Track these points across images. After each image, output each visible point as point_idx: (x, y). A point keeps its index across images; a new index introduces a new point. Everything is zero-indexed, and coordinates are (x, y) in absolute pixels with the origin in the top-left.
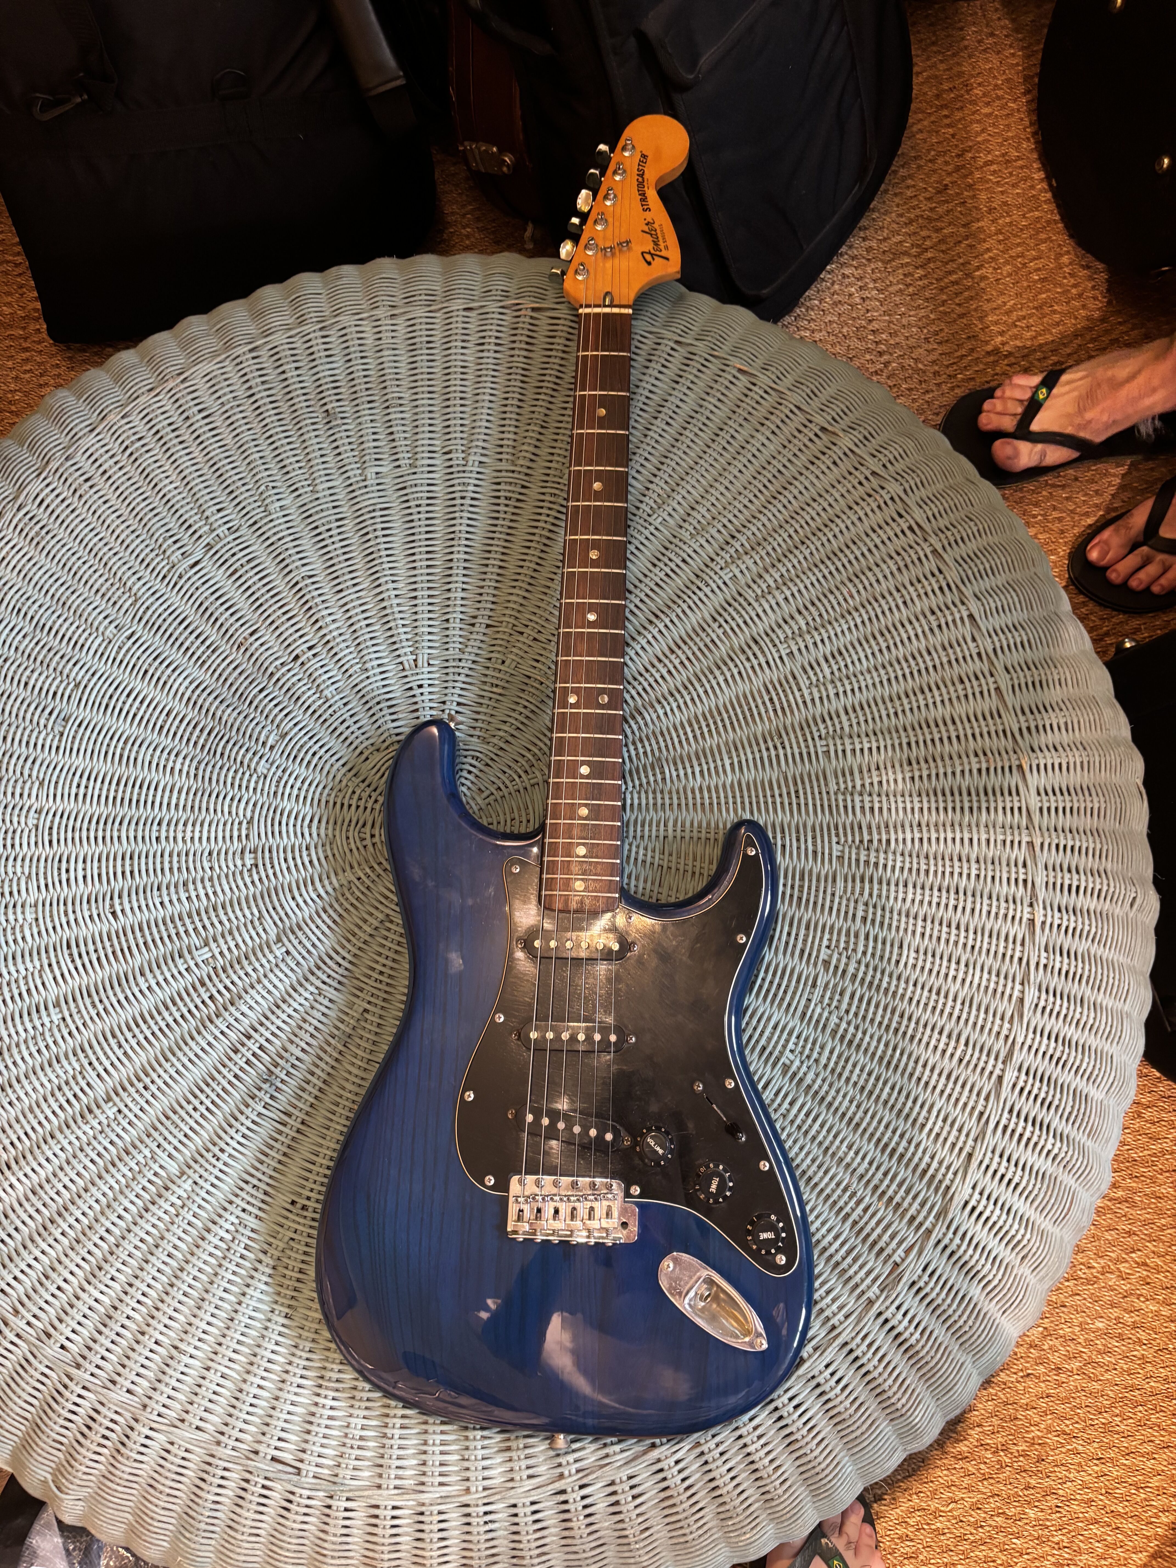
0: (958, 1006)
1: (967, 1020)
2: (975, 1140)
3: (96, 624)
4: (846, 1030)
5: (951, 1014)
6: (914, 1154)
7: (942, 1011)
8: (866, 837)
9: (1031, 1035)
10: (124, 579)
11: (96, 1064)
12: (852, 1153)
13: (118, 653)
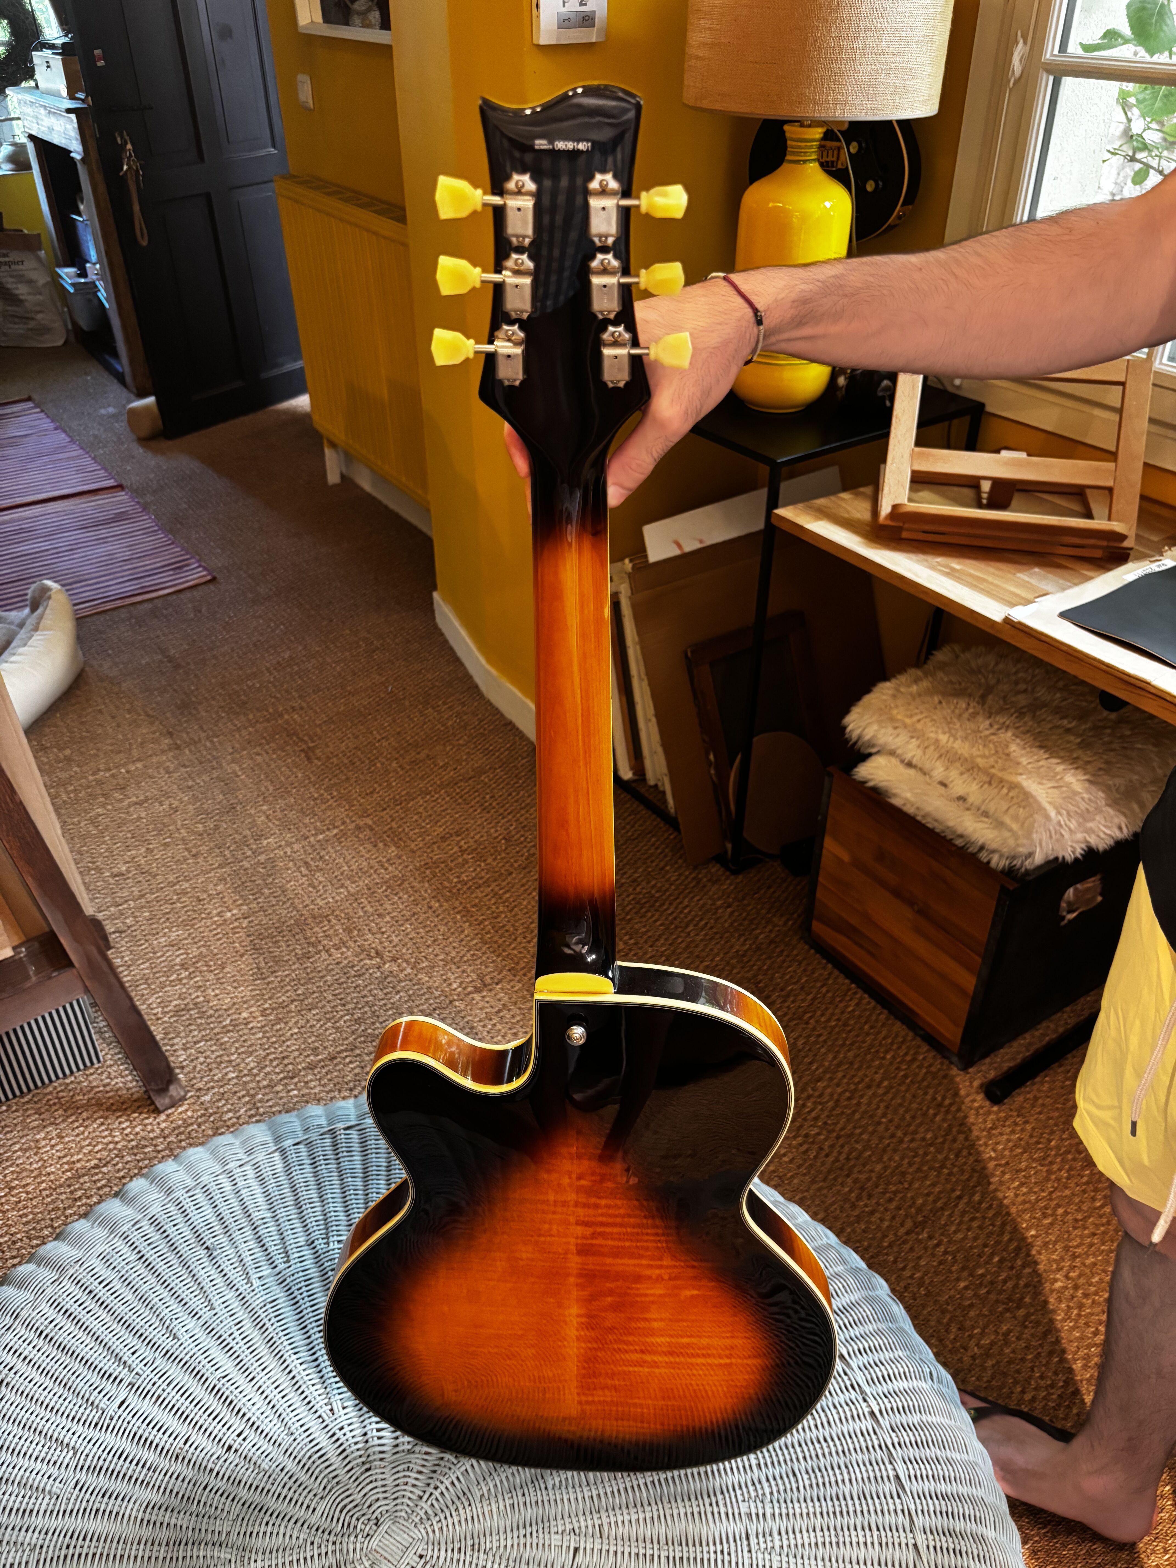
0: (857, 1502)
1: (869, 1511)
3: (41, 1486)
5: (855, 1512)
7: (848, 1512)
9: (918, 1501)
10: (60, 1438)
13: (67, 1504)
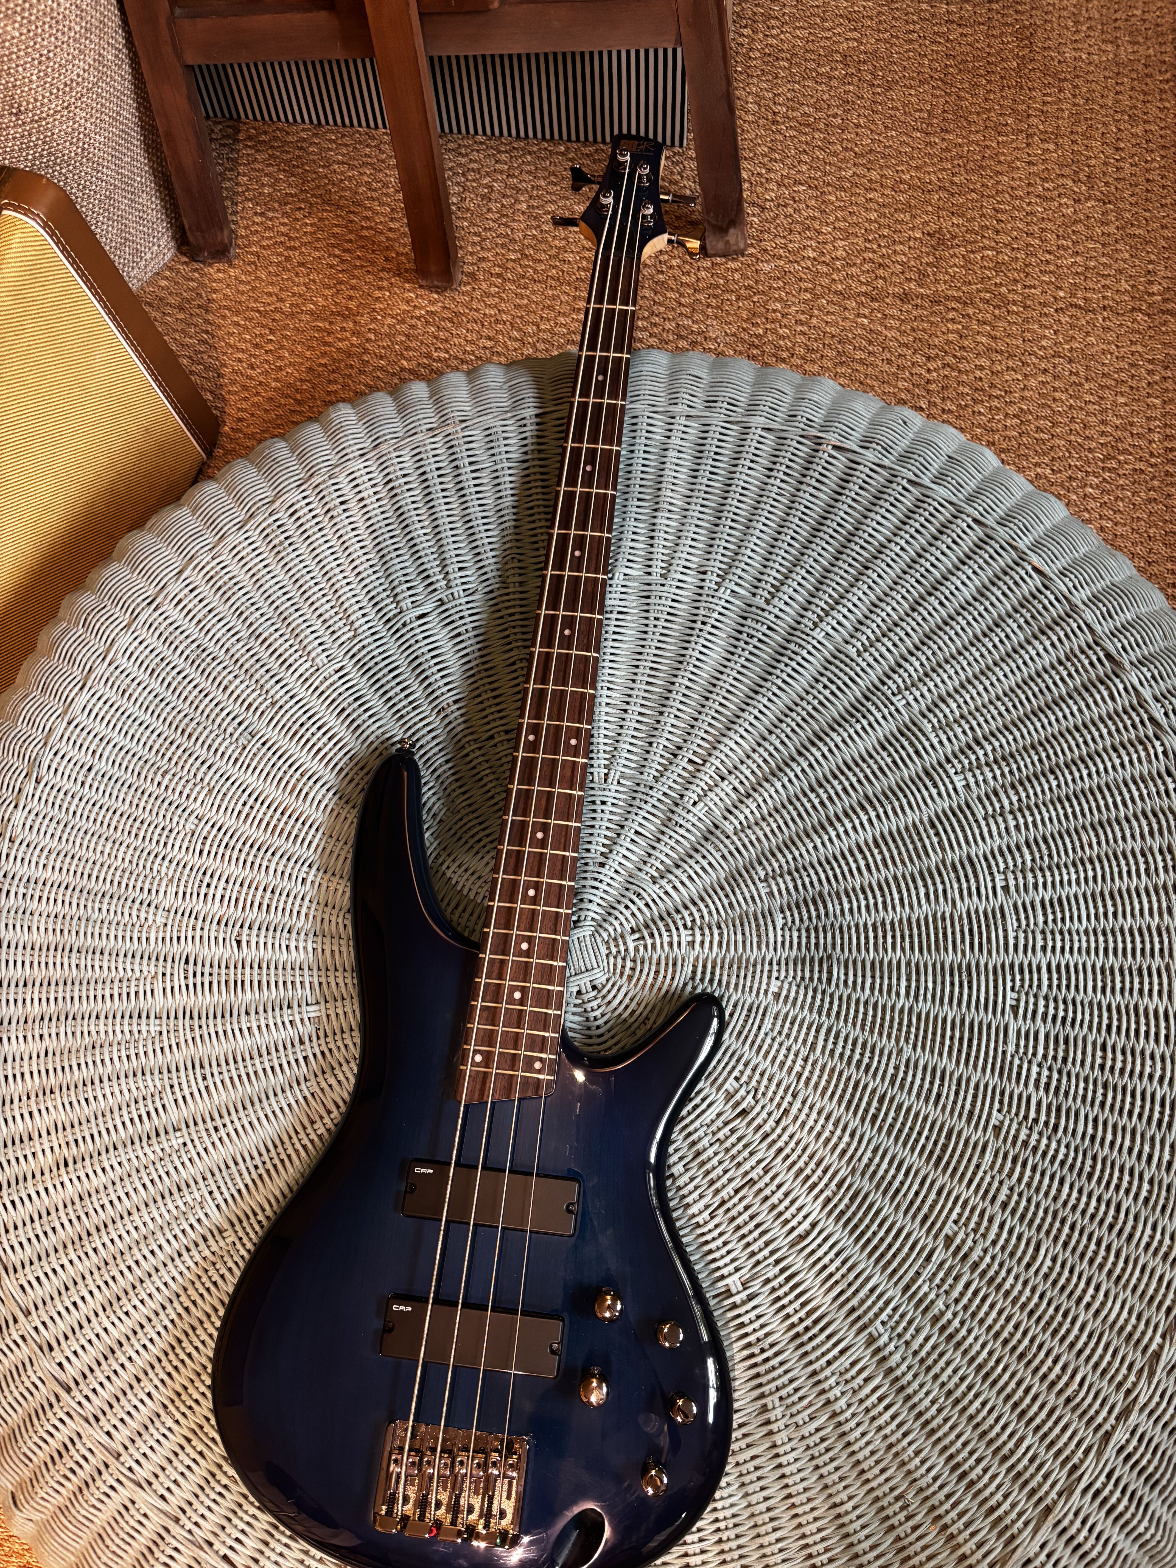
2: (1060, 1494)
3: (309, 648)
4: (949, 1322)
6: (986, 1486)
8: (1032, 1115)
10: (350, 611)
11: (177, 1088)
12: (917, 1461)
13: (322, 683)
